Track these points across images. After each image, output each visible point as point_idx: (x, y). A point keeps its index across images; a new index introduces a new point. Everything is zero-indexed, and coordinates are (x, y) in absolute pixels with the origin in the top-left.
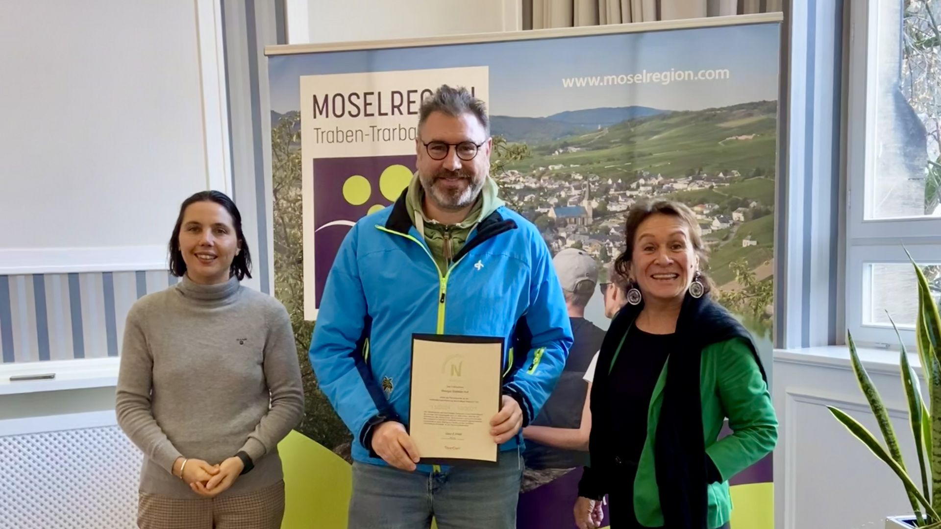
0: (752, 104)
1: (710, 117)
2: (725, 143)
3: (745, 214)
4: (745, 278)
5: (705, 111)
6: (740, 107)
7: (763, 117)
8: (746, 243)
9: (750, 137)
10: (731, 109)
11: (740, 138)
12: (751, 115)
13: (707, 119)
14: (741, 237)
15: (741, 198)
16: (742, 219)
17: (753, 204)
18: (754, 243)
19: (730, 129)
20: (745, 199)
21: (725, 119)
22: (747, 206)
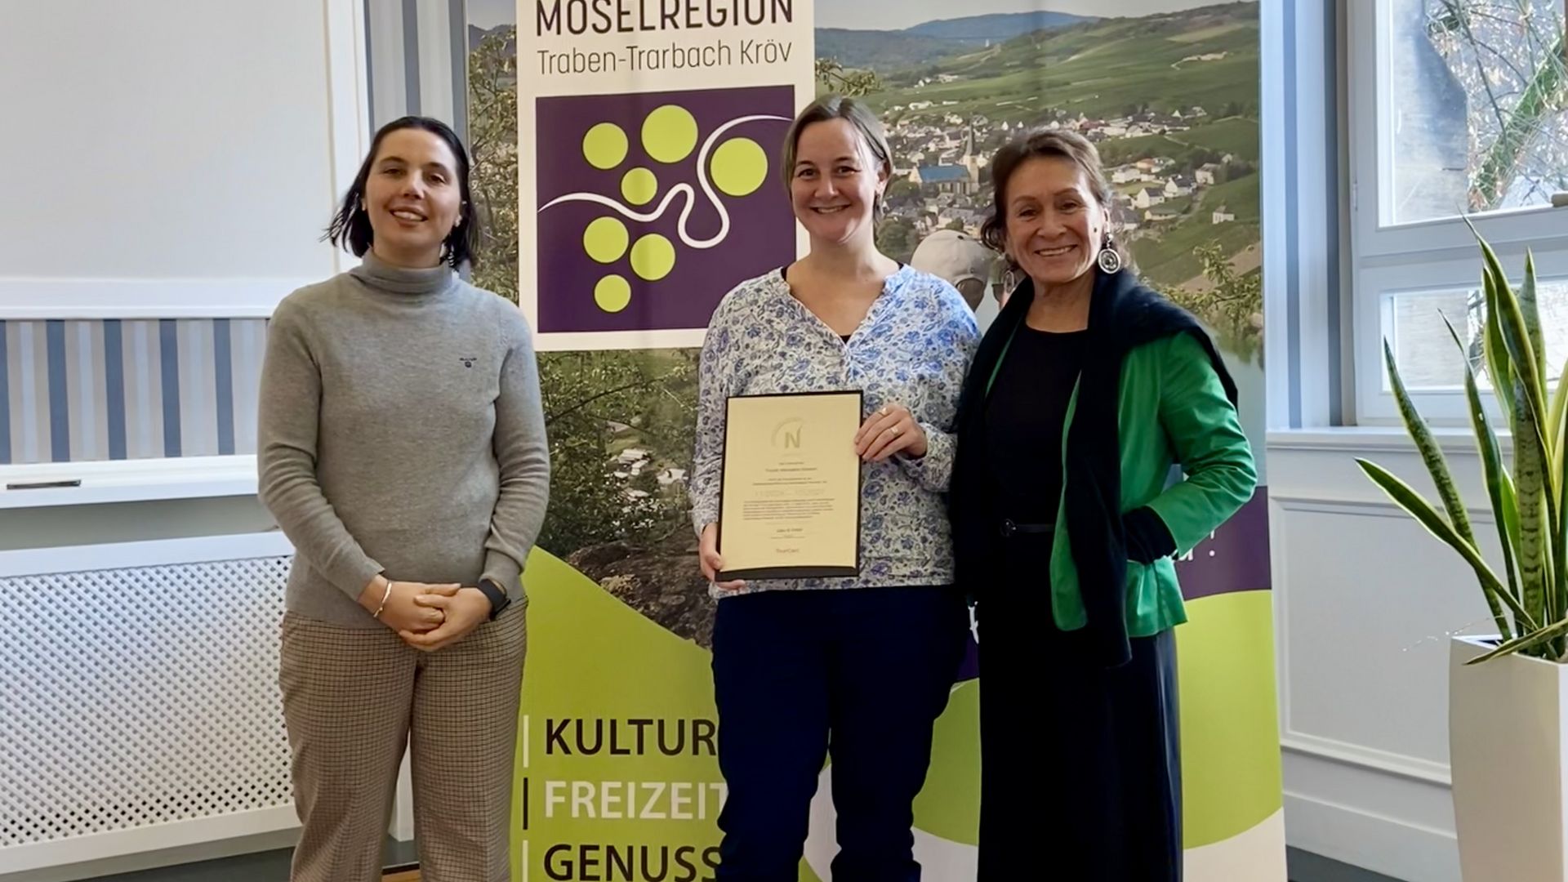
0: (1220, 6)
1: (1158, 26)
2: (1182, 66)
3: (1215, 173)
4: (1219, 271)
5: (1149, 18)
6: (1203, 11)
7: (1239, 26)
8: (1218, 217)
9: (1219, 56)
10: (1190, 14)
11: (1204, 58)
12: (1219, 23)
13: (1153, 30)
14: (1210, 208)
15: (1208, 150)
16: (1211, 181)
17: (1227, 158)
18: (1231, 217)
19: (1188, 44)
20: (1215, 151)
21: (1179, 30)
22: (1218, 160)
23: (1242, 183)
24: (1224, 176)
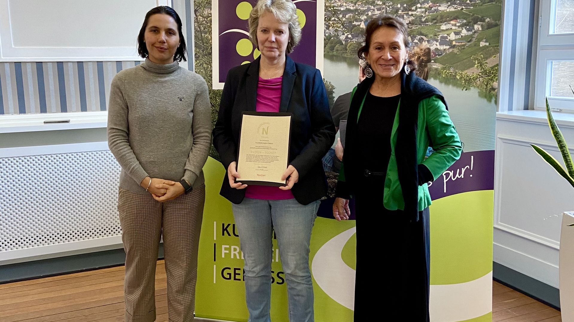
3: (482, 26)
4: (481, 65)
8: (482, 44)
14: (479, 40)
15: (480, 17)
16: (480, 29)
17: (488, 20)
18: (487, 44)
22: (484, 21)
23: (494, 29)
24: (486, 27)
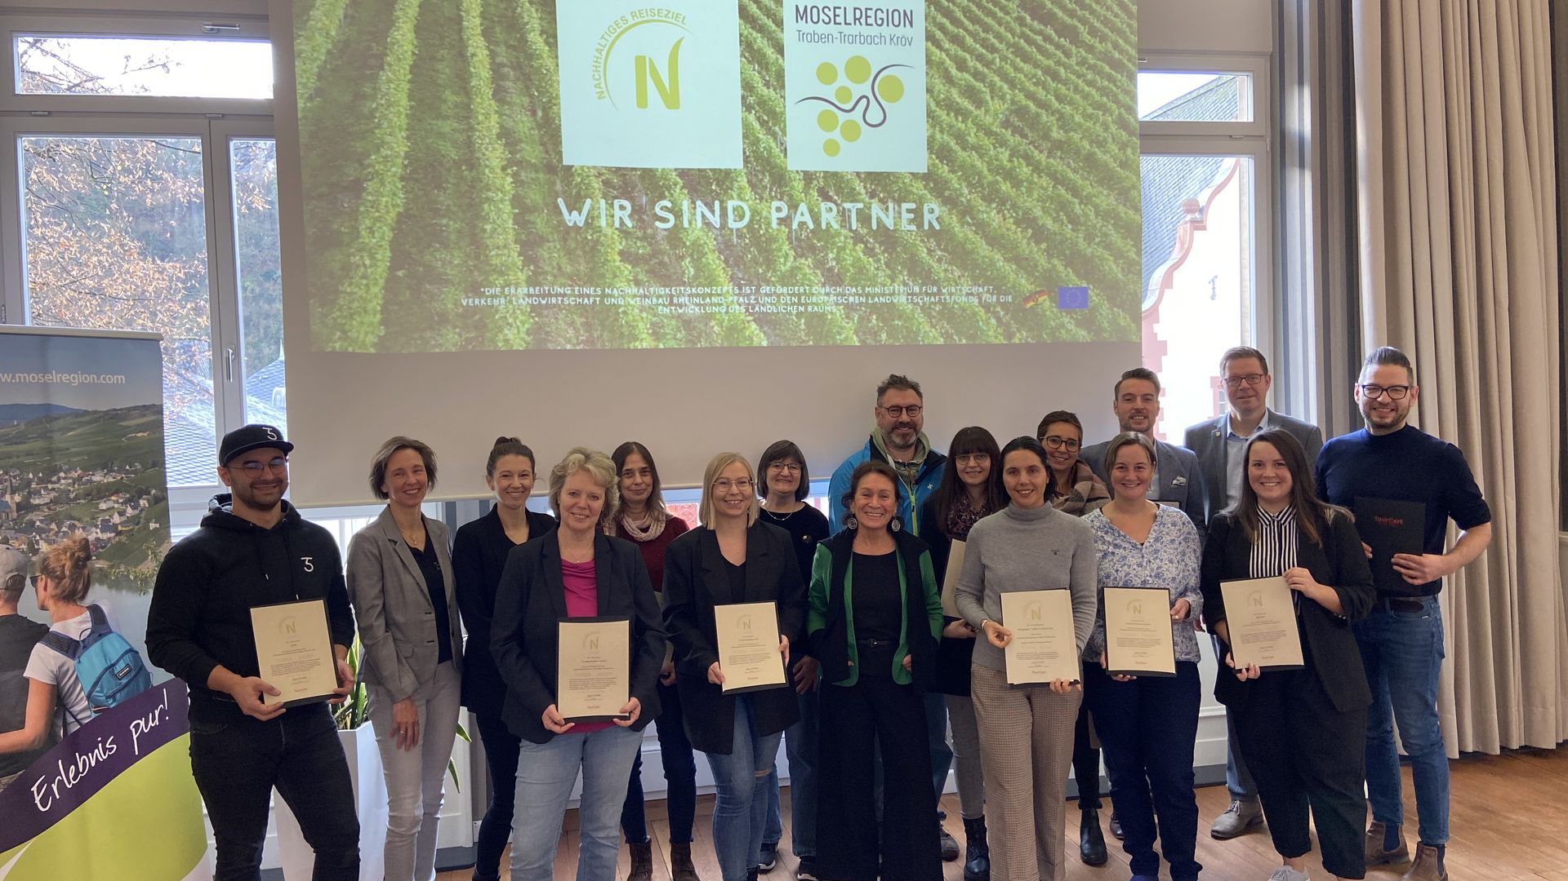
0: (144, 406)
1: (115, 416)
2: (128, 439)
3: (148, 500)
4: (155, 557)
5: (108, 411)
6: (136, 408)
7: (153, 418)
8: (152, 526)
9: (146, 434)
10: (129, 409)
11: (138, 435)
12: (144, 416)
13: (111, 418)
14: (148, 521)
15: (144, 488)
16: (147, 505)
17: (153, 492)
18: (158, 525)
19: (129, 427)
20: (147, 488)
21: (124, 419)
22: (149, 494)
23: (162, 504)
24: (153, 502)
